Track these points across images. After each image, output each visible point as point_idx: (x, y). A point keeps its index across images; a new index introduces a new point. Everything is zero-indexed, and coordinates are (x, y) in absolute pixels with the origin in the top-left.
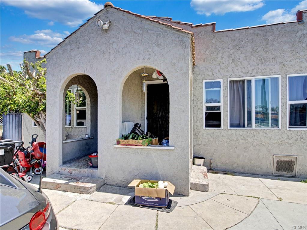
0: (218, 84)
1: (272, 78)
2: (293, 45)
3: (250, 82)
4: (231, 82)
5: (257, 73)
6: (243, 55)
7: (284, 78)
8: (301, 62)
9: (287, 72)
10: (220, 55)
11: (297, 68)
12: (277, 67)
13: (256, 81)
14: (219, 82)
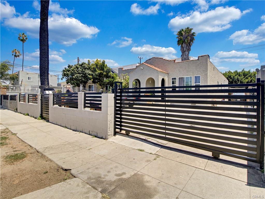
0: (175, 79)
1: (190, 77)
2: (196, 67)
3: (184, 78)
4: (179, 78)
5: (186, 75)
6: (182, 70)
7: (193, 77)
8: (198, 72)
9: (194, 75)
10: (176, 70)
11: (197, 74)
12: (191, 74)
13: (186, 78)
14: (176, 78)
